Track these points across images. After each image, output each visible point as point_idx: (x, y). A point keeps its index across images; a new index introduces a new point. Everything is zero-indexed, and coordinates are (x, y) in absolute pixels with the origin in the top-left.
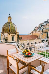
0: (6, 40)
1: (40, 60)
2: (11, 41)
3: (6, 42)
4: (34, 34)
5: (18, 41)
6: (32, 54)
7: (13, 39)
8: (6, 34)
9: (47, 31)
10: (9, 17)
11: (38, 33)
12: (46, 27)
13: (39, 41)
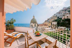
0: (32, 26)
1: (46, 39)
2: (34, 27)
3: (32, 27)
4: (45, 23)
5: (37, 27)
6: (40, 34)
7: (35, 26)
8: (32, 24)
9: (51, 22)
10: (34, 16)
11: (46, 23)
12: (51, 20)
13: (47, 26)
